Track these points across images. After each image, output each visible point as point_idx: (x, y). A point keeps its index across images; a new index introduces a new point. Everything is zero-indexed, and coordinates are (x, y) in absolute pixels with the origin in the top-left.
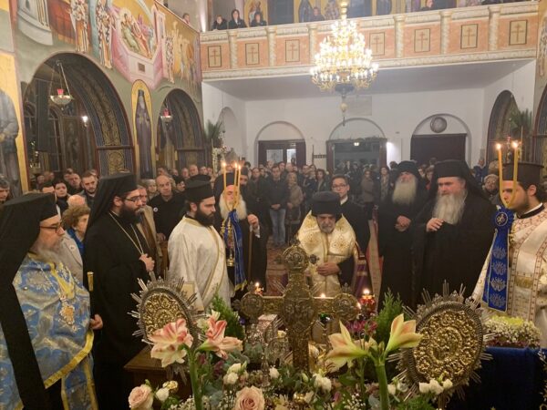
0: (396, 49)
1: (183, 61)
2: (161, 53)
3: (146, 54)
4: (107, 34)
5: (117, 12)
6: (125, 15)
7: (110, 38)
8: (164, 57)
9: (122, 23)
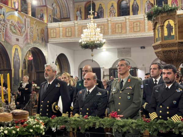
0: (126, 30)
1: (38, 36)
2: (27, 34)
3: (20, 35)
4: (4, 29)
5: (9, 21)
6: (12, 22)
7: (4, 31)
8: (28, 35)
9: (10, 25)
